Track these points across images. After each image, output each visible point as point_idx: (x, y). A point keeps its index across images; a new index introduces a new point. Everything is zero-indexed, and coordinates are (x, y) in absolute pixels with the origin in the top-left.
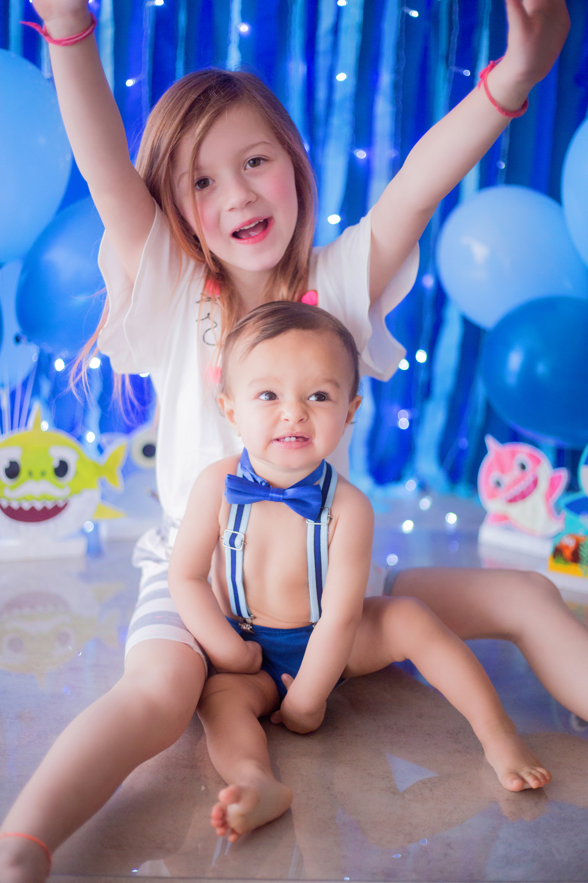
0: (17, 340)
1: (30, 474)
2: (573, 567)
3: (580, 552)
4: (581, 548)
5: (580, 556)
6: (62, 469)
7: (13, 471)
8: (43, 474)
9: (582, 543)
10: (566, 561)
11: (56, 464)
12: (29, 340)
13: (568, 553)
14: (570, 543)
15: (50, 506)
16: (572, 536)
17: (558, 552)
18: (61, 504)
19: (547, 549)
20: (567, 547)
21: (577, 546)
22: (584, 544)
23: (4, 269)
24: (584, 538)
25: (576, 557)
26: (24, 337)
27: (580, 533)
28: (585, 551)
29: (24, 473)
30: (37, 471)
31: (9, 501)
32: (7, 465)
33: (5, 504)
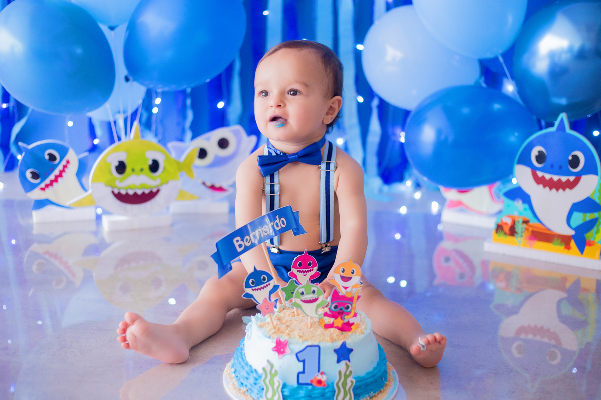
0: (127, 80)
1: (133, 170)
2: (511, 239)
3: (516, 227)
4: (517, 223)
5: (517, 230)
6: (154, 167)
7: (121, 168)
8: (142, 170)
9: (516, 220)
10: (506, 234)
11: (150, 163)
12: (134, 80)
13: (507, 229)
14: (509, 221)
15: (147, 192)
16: (509, 216)
17: (499, 228)
18: (155, 191)
19: (492, 224)
20: (506, 224)
21: (514, 223)
22: (518, 222)
23: (117, 30)
24: (518, 217)
25: (512, 232)
26: (130, 78)
27: (516, 214)
28: (520, 227)
29: (128, 170)
30: (137, 169)
31: (119, 189)
32: (117, 164)
33: (116, 192)
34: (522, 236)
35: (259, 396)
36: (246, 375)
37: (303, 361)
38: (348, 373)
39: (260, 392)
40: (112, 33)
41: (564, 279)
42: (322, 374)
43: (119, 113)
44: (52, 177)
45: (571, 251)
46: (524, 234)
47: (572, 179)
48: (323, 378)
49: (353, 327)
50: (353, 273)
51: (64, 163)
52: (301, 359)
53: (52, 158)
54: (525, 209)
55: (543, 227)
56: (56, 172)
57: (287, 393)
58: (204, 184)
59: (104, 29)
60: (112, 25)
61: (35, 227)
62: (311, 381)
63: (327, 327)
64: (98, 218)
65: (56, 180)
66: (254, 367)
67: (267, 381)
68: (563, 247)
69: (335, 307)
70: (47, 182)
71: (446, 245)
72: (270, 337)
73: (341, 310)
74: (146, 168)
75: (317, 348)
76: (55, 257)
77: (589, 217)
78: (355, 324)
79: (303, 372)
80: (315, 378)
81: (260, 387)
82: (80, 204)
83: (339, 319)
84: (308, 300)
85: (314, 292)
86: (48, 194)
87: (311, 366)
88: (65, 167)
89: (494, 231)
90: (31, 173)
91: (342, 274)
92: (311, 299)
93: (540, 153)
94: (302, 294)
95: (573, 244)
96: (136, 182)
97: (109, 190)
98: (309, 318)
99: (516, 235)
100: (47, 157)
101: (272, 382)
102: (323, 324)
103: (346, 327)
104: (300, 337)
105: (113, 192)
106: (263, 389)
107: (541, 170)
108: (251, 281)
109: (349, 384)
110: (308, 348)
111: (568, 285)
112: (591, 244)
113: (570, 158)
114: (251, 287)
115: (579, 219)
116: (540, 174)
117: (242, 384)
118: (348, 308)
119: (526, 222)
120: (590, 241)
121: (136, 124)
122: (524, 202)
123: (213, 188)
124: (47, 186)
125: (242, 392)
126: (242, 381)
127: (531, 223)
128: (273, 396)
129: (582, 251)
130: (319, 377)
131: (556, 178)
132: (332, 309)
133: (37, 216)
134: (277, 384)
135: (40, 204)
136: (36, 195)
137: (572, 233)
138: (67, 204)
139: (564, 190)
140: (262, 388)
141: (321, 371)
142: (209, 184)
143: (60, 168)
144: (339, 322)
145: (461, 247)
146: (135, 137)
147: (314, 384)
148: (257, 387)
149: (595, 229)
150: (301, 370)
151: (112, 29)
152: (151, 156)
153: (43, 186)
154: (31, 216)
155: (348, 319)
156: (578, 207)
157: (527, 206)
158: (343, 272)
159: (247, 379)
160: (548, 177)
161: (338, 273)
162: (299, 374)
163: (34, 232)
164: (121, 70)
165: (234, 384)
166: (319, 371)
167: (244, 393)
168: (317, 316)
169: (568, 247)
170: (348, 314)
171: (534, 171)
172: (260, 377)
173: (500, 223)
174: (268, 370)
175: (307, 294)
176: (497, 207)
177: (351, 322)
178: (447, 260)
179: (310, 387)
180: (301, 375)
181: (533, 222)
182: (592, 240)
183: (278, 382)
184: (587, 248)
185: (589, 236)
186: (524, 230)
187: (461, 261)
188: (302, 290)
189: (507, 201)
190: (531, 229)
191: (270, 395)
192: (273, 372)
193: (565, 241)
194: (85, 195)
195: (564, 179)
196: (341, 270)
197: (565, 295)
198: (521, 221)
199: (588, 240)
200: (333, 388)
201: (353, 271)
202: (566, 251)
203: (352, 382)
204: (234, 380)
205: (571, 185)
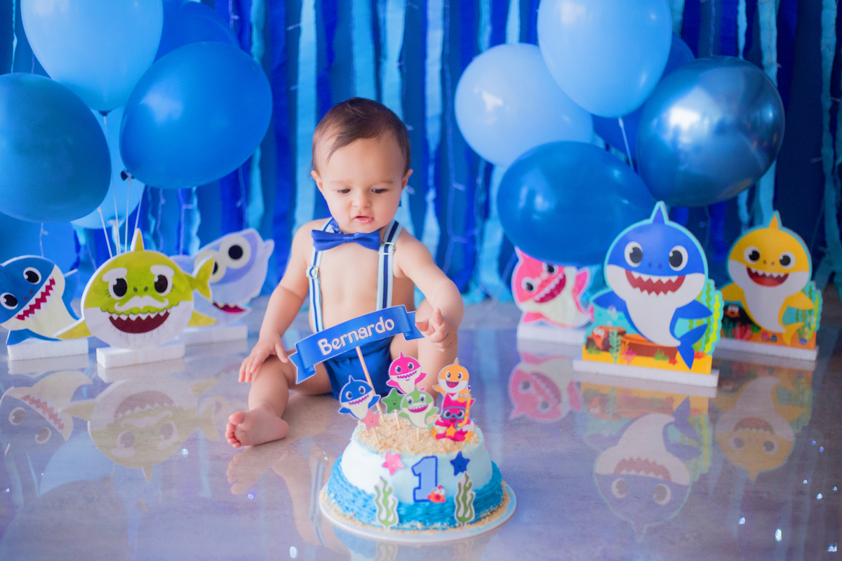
0: (124, 176)
1: (135, 290)
2: (604, 354)
3: (610, 339)
4: (611, 335)
5: (611, 344)
6: (161, 285)
7: (121, 288)
8: (146, 289)
9: (611, 331)
10: (598, 349)
11: (156, 279)
12: (133, 177)
13: (599, 343)
14: (601, 333)
15: (153, 316)
16: (601, 327)
17: (590, 342)
18: (162, 314)
19: (581, 338)
20: (598, 337)
21: (607, 334)
22: (613, 334)
23: (109, 115)
24: (613, 328)
25: (606, 347)
26: (129, 175)
27: (609, 324)
28: (615, 340)
29: (130, 290)
30: (140, 288)
31: (119, 315)
32: (115, 283)
33: (115, 317)
34: (617, 350)
35: (370, 519)
36: (352, 497)
37: (419, 475)
38: (467, 485)
39: (371, 514)
40: (105, 118)
41: (671, 400)
42: (440, 487)
43: (113, 218)
44: (32, 302)
45: (676, 365)
46: (619, 348)
47: (674, 279)
48: (442, 493)
49: (466, 436)
50: (460, 377)
51: (47, 283)
52: (417, 473)
53: (33, 277)
54: (620, 318)
55: (640, 338)
56: (38, 295)
57: (403, 512)
58: (215, 305)
59: (96, 113)
60: (103, 109)
61: (10, 366)
62: (429, 497)
63: (439, 437)
64: (92, 351)
65: (37, 306)
66: (361, 487)
67: (380, 501)
68: (667, 362)
69: (448, 415)
70: (27, 307)
71: (524, 367)
72: (377, 453)
73: (454, 416)
74: (152, 286)
75: (434, 459)
76: (38, 403)
77: (697, 323)
78: (469, 431)
79: (419, 488)
80: (433, 493)
81: (371, 509)
82: (70, 335)
83: (452, 427)
84: (417, 408)
85: (422, 399)
86: (29, 323)
87: (428, 478)
88: (49, 288)
89: (584, 347)
90: (6, 297)
91: (449, 379)
92: (420, 407)
93: (635, 249)
94: (410, 402)
95: (678, 356)
96: (140, 304)
97: (107, 315)
98: (418, 429)
99: (611, 350)
100: (26, 277)
101: (386, 502)
102: (435, 434)
103: (459, 436)
104: (412, 450)
105: (111, 318)
106: (375, 511)
107: (637, 270)
108: (347, 394)
109: (469, 498)
110: (425, 460)
111: (676, 406)
112: (700, 356)
113: (671, 254)
114: (347, 400)
115: (684, 326)
116: (636, 275)
117: (347, 508)
118: (460, 414)
119: (622, 333)
120: (698, 352)
121: (137, 231)
122: (618, 309)
123: (226, 308)
124: (26, 313)
125: (348, 517)
126: (346, 504)
127: (628, 334)
128: (388, 516)
129: (689, 364)
130: (437, 492)
131: (655, 279)
132: (445, 416)
133: (13, 352)
134: (391, 503)
135: (18, 337)
136: (13, 324)
137: (677, 343)
138: (54, 336)
139: (665, 292)
140: (373, 509)
141: (439, 484)
142: (221, 305)
143: (43, 289)
144: (451, 431)
145: (542, 368)
146: (137, 249)
147: (432, 499)
148: (367, 509)
149: (704, 337)
150: (417, 485)
151: (104, 113)
152: (157, 271)
153: (21, 313)
154: (5, 352)
155: (462, 426)
156: (682, 313)
157: (622, 314)
158: (449, 376)
159: (354, 501)
160: (645, 278)
161: (444, 378)
162: (415, 489)
163: (11, 372)
164: (118, 165)
165: (336, 511)
166: (436, 485)
167: (351, 518)
168: (427, 426)
169: (673, 361)
170: (461, 421)
171: (629, 270)
172: (370, 497)
173: (590, 335)
174: (381, 488)
175: (415, 402)
176: (585, 318)
177: (464, 430)
178: (526, 386)
179: (427, 504)
180: (417, 491)
181: (630, 332)
182: (701, 350)
183: (392, 501)
184: (696, 361)
185: (697, 346)
186: (620, 343)
187: (543, 386)
188: (410, 398)
189: (597, 309)
190: (628, 342)
191: (383, 516)
192: (387, 489)
193: (669, 353)
194: (77, 323)
195: (665, 279)
196: (447, 374)
197: (672, 419)
198: (616, 332)
199: (696, 352)
200: (453, 503)
201: (460, 375)
202: (671, 365)
203: (472, 495)
204: (336, 506)
205: (674, 287)
